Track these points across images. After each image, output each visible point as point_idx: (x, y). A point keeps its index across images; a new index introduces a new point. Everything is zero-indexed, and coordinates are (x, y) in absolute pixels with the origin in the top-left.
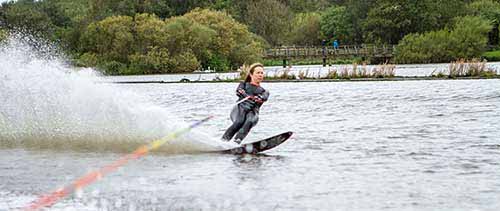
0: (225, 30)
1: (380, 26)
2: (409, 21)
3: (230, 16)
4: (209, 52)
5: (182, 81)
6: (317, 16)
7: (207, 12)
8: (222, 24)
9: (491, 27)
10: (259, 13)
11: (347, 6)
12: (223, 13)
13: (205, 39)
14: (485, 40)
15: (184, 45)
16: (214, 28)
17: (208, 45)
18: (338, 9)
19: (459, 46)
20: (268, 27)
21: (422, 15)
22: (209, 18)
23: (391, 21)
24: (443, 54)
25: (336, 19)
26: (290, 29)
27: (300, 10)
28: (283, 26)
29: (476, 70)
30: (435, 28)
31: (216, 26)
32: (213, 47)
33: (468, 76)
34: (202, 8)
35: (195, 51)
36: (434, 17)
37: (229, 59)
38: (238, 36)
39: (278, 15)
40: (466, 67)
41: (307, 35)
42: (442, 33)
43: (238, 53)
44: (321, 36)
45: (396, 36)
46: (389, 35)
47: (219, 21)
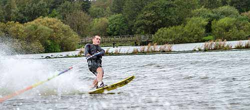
0: (57, 29)
1: (144, 24)
2: (161, 21)
3: (59, 20)
4: (49, 41)
5: (46, 58)
6: (105, 20)
7: (46, 18)
8: (55, 25)
9: (207, 23)
10: (73, 19)
11: (122, 13)
12: (56, 19)
13: (46, 34)
14: (204, 30)
15: (35, 38)
16: (51, 28)
17: (48, 38)
18: (118, 15)
19: (190, 34)
20: (78, 27)
21: (167, 17)
22: (48, 22)
23: (150, 22)
24: (180, 39)
25: (117, 21)
26: (91, 28)
27: (96, 17)
28: (87, 26)
29: (220, 46)
30: (175, 25)
31: (52, 26)
32: (51, 38)
33: (215, 49)
34: (44, 16)
35: (41, 41)
36: (174, 19)
37: (60, 45)
38: (65, 32)
39: (84, 20)
40: (214, 44)
41: (101, 31)
42: (179, 27)
43: (65, 41)
44: (109, 31)
45: (153, 30)
46: (149, 29)
47: (54, 23)
